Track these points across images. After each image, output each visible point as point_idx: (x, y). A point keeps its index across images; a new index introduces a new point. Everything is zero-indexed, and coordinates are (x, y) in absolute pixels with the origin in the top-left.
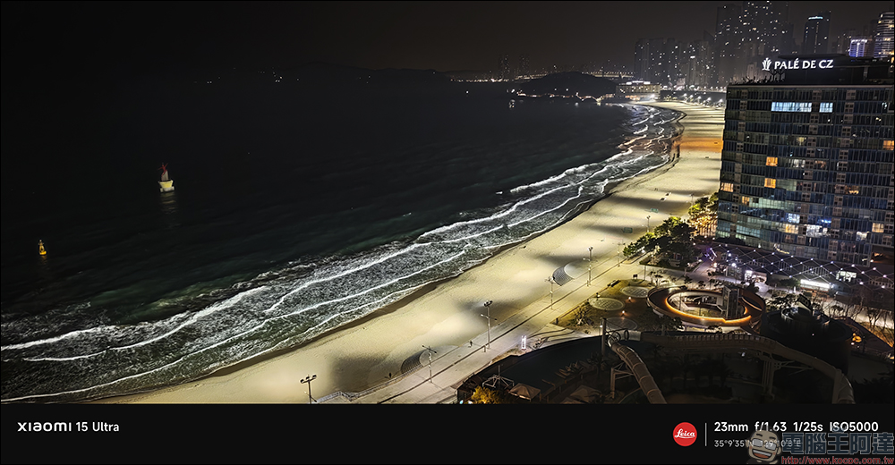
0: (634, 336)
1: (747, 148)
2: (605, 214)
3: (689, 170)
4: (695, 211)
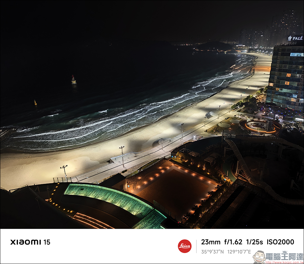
0: (234, 136)
1: (280, 70)
2: (226, 94)
3: (257, 78)
4: (258, 93)
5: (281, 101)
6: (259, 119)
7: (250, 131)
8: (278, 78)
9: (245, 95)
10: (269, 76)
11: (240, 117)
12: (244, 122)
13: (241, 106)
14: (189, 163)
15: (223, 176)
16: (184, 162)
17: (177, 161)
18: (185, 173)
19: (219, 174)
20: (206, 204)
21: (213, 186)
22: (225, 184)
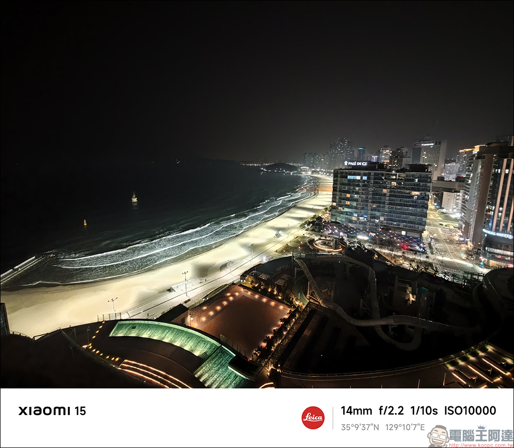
0: (303, 256)
1: (340, 191)
2: (293, 213)
3: (322, 198)
4: (324, 212)
5: (344, 220)
6: (326, 237)
7: (318, 250)
8: (340, 198)
9: (312, 214)
10: (331, 196)
11: (308, 236)
12: (312, 241)
13: (308, 225)
14: (259, 287)
15: (294, 300)
16: (254, 287)
17: (247, 285)
18: (255, 299)
19: (290, 298)
20: (278, 334)
21: (284, 311)
22: (297, 309)
